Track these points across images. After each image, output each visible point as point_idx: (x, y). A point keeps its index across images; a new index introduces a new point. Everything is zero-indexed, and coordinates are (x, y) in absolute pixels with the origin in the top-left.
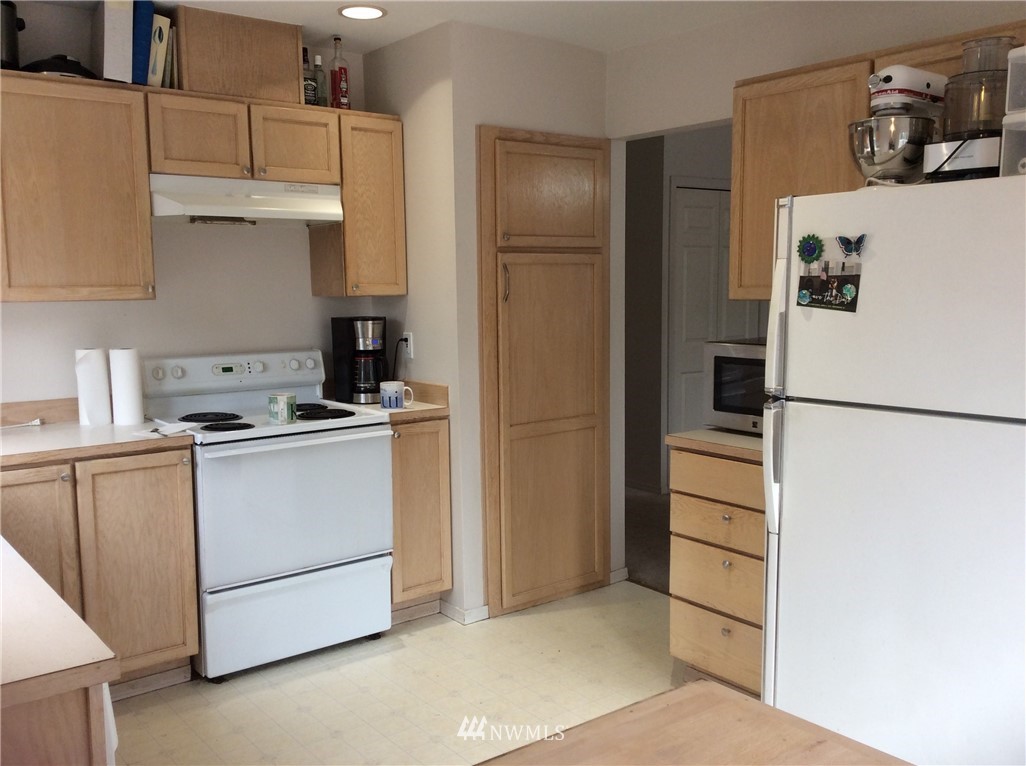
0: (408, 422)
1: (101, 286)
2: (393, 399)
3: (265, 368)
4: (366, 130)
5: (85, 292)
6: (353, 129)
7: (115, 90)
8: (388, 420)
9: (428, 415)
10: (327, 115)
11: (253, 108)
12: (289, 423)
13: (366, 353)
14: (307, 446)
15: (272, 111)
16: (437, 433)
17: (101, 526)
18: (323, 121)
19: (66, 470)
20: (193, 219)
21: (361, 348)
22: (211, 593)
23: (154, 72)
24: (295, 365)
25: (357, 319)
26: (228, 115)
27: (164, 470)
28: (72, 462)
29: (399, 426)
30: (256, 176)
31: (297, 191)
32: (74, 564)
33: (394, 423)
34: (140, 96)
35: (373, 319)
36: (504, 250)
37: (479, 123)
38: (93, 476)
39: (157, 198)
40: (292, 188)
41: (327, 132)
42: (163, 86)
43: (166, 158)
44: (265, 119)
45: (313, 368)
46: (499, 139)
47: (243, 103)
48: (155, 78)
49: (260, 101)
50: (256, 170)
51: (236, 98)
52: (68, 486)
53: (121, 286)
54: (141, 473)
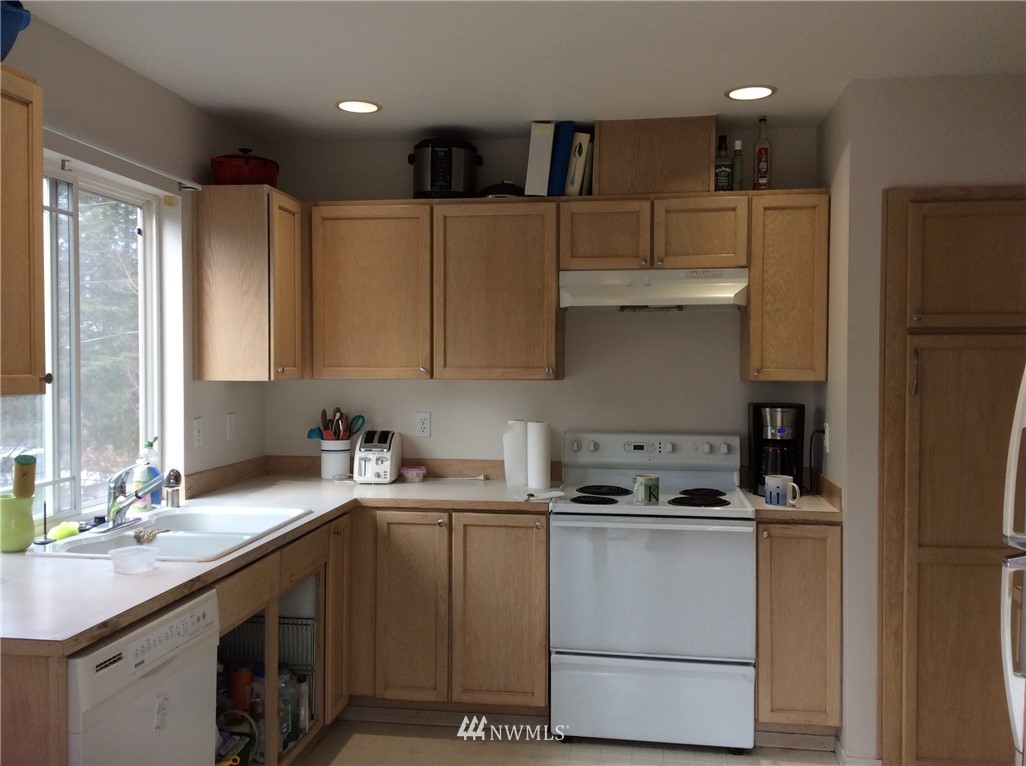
0: (786, 522)
1: (511, 368)
2: (774, 494)
3: (675, 448)
4: (782, 208)
5: (499, 372)
6: (766, 209)
7: (534, 204)
8: (753, 516)
9: (811, 518)
10: (737, 199)
11: (656, 203)
12: (646, 505)
13: (774, 442)
14: (666, 531)
15: (674, 203)
16: (826, 539)
17: (469, 570)
18: (730, 205)
19: (443, 518)
20: (623, 308)
21: (769, 437)
22: (557, 653)
23: (572, 183)
24: (707, 448)
25: (766, 405)
26: (633, 213)
27: (523, 530)
28: (450, 511)
29: (773, 526)
30: (656, 266)
31: (699, 277)
32: (446, 597)
33: (761, 521)
34: (554, 205)
35: (782, 406)
36: (914, 332)
37: (887, 187)
38: (465, 526)
39: (563, 293)
40: (694, 274)
41: (736, 215)
42: (581, 193)
43: (572, 257)
44: (667, 212)
45: (726, 454)
46: (912, 202)
47: (648, 199)
48: (574, 187)
49: (666, 195)
50: (656, 259)
51: (640, 196)
52: (445, 530)
53: (529, 367)
54: (504, 530)
